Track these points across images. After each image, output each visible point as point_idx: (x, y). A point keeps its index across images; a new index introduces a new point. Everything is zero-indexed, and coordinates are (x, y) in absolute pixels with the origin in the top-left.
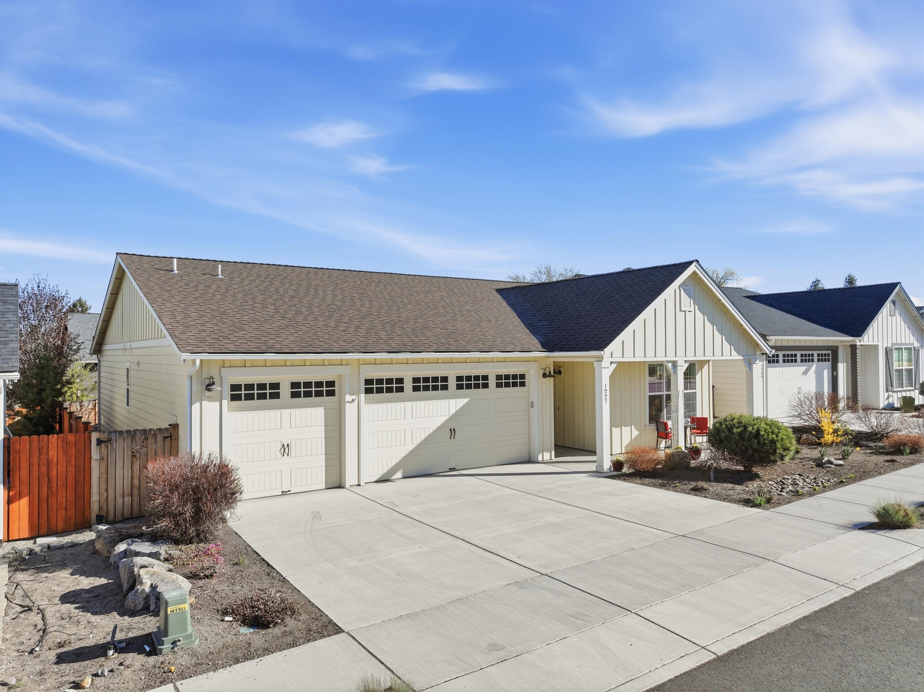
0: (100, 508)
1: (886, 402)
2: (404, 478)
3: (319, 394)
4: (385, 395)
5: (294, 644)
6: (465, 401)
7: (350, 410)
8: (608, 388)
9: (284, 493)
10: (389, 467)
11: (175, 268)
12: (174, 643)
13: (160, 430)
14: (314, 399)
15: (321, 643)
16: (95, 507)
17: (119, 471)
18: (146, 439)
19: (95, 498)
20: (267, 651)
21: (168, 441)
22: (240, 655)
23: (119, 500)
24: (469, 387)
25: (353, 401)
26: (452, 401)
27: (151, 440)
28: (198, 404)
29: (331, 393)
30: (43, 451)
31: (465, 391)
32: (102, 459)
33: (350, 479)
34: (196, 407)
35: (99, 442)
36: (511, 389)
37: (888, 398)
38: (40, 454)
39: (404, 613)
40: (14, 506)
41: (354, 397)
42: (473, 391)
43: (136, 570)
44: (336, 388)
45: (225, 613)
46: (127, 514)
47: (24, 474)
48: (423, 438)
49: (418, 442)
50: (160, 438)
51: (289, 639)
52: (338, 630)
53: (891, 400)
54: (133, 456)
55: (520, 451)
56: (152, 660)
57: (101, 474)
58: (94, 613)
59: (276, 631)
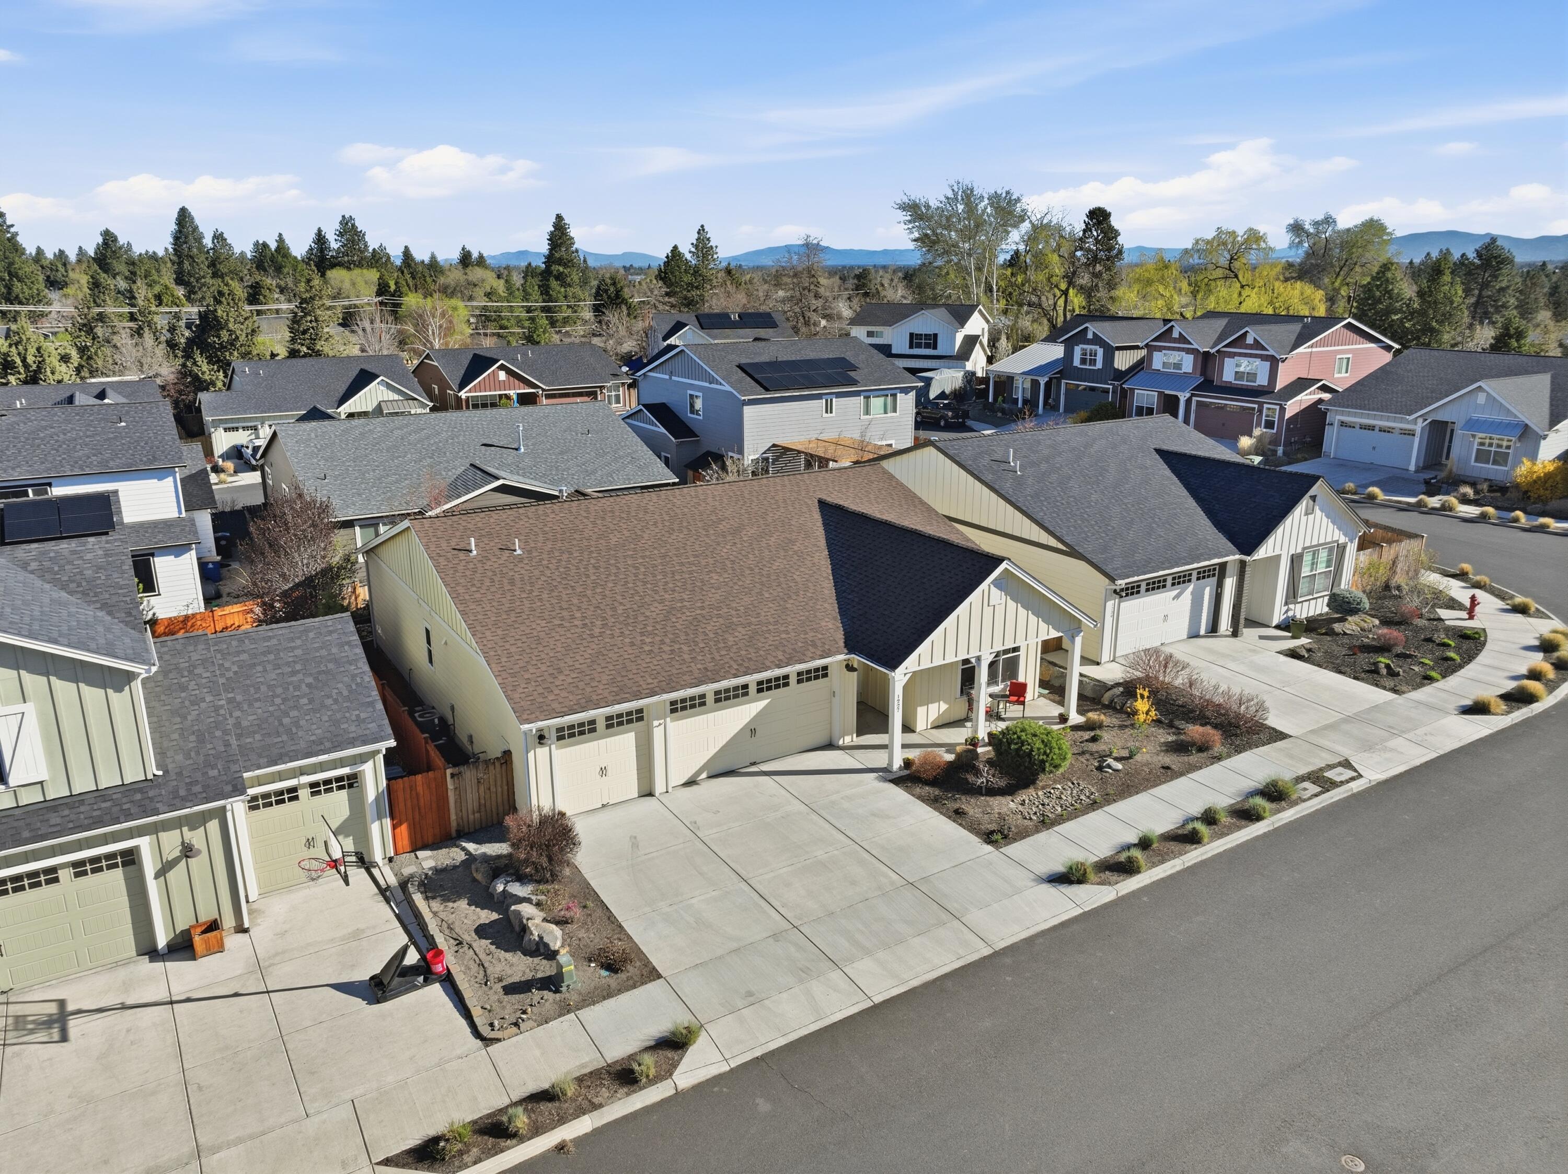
0: (458, 825)
1: (1283, 617)
2: (710, 777)
3: (630, 721)
4: (689, 711)
5: (634, 987)
6: (766, 702)
7: (658, 733)
8: (901, 698)
9: (603, 806)
10: (694, 772)
11: (473, 548)
12: (568, 986)
13: (497, 758)
14: (625, 727)
15: (650, 986)
16: (454, 824)
17: (469, 796)
18: (487, 767)
19: (453, 817)
20: (620, 991)
21: (504, 766)
22: (605, 994)
23: (471, 817)
24: (769, 689)
25: (660, 724)
26: (753, 705)
27: (491, 768)
28: (532, 752)
29: (640, 719)
30: (412, 788)
31: (765, 693)
32: (456, 789)
33: (659, 788)
34: (531, 755)
35: (453, 775)
36: (813, 682)
37: (1286, 612)
38: (411, 791)
39: (699, 962)
40: (398, 831)
41: (662, 721)
42: (774, 692)
43: (525, 921)
44: (645, 714)
45: (590, 961)
46: (477, 827)
47: (402, 805)
48: (724, 743)
49: (721, 745)
50: (497, 764)
51: (631, 982)
52: (659, 976)
53: (1290, 614)
54: (479, 782)
55: (822, 739)
56: (558, 995)
57: (456, 802)
58: (506, 951)
59: (622, 976)
